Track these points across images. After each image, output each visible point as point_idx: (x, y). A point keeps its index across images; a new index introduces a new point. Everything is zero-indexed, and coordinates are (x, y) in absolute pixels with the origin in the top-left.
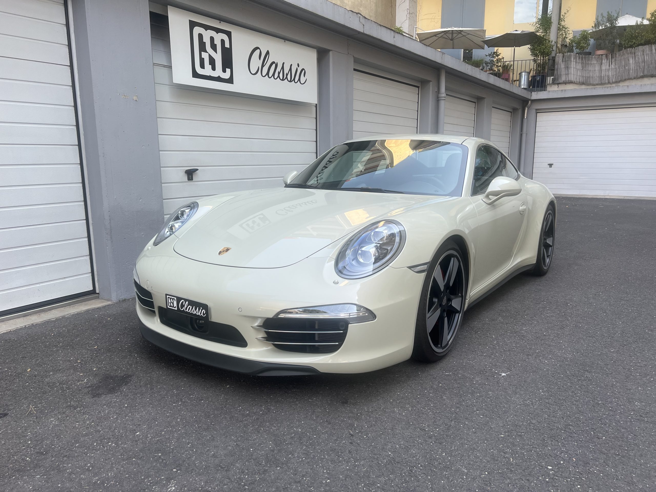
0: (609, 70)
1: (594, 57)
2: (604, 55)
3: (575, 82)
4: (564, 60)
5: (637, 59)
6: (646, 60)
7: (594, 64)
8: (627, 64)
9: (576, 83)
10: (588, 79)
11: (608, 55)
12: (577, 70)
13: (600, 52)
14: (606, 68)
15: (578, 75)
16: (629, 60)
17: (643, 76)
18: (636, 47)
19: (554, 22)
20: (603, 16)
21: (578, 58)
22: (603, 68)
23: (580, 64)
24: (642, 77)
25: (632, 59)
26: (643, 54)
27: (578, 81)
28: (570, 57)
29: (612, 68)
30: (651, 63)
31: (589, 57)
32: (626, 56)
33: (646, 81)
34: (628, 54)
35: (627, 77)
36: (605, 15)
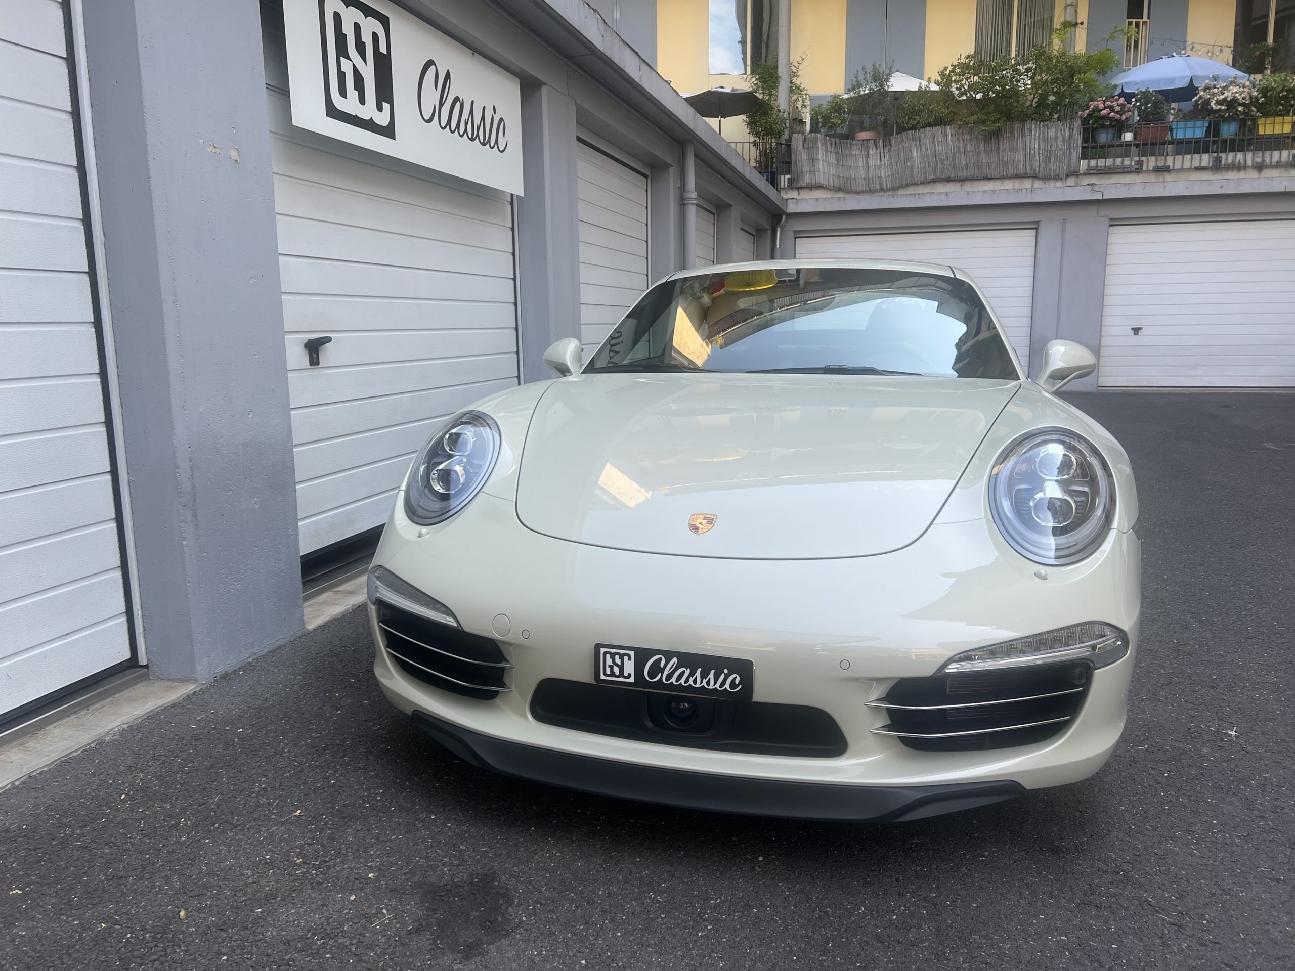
0: (880, 165)
1: (854, 142)
2: (870, 141)
3: (827, 186)
4: (806, 146)
5: (924, 149)
6: (937, 152)
7: (856, 155)
8: (909, 158)
9: (828, 188)
10: (847, 181)
11: (878, 140)
12: (830, 164)
13: (863, 135)
14: (876, 164)
15: (831, 173)
16: (911, 152)
17: (934, 179)
18: (921, 128)
19: (783, 78)
20: (866, 72)
21: (829, 144)
22: (871, 162)
23: (833, 154)
24: (934, 181)
25: (917, 149)
26: (933, 142)
27: (832, 185)
28: (815, 141)
29: (885, 164)
30: (947, 157)
31: (847, 142)
32: (906, 144)
33: (939, 188)
34: (909, 140)
35: (909, 181)
36: (869, 69)
